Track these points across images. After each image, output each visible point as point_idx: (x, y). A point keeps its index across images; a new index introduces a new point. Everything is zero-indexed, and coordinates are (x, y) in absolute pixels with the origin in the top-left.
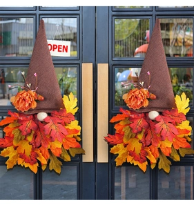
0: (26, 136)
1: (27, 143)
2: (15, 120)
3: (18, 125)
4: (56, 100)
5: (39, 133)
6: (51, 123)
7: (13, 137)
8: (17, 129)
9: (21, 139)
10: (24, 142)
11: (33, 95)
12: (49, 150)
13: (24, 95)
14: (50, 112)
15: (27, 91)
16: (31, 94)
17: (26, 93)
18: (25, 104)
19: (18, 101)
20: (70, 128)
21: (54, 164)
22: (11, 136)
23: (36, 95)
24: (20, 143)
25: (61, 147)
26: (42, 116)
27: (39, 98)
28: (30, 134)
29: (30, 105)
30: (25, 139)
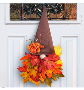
0: (34, 67)
1: (34, 70)
2: (28, 58)
3: (30, 60)
4: (51, 48)
5: (41, 65)
6: (47, 60)
7: (27, 67)
8: (29, 63)
9: (31, 68)
10: (33, 69)
11: (39, 45)
12: (46, 74)
13: (34, 45)
14: (47, 54)
15: (36, 43)
16: (37, 45)
17: (35, 44)
18: (34, 50)
19: (31, 48)
20: (57, 63)
21: (48, 82)
22: (26, 66)
23: (40, 45)
24: (31, 70)
25: (52, 73)
26: (43, 56)
27: (42, 47)
28: (36, 66)
29: (37, 50)
30: (34, 68)
